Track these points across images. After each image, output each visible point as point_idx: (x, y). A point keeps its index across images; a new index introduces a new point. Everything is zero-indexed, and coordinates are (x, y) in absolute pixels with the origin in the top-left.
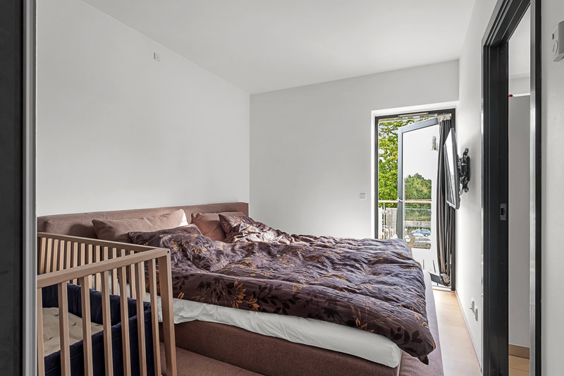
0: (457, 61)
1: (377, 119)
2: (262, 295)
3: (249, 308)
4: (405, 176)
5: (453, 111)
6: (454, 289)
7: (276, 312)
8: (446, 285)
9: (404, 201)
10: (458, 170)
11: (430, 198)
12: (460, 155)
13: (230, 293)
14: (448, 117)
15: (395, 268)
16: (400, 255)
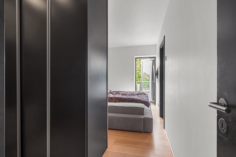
0: (156, 45)
1: (136, 58)
2: (119, 99)
3: (117, 102)
4: (143, 73)
5: (155, 58)
6: (155, 104)
7: (122, 102)
8: (153, 103)
9: (143, 82)
10: (156, 73)
11: (149, 81)
12: (156, 70)
13: (111, 99)
14: (154, 59)
15: (143, 95)
16: (143, 93)
